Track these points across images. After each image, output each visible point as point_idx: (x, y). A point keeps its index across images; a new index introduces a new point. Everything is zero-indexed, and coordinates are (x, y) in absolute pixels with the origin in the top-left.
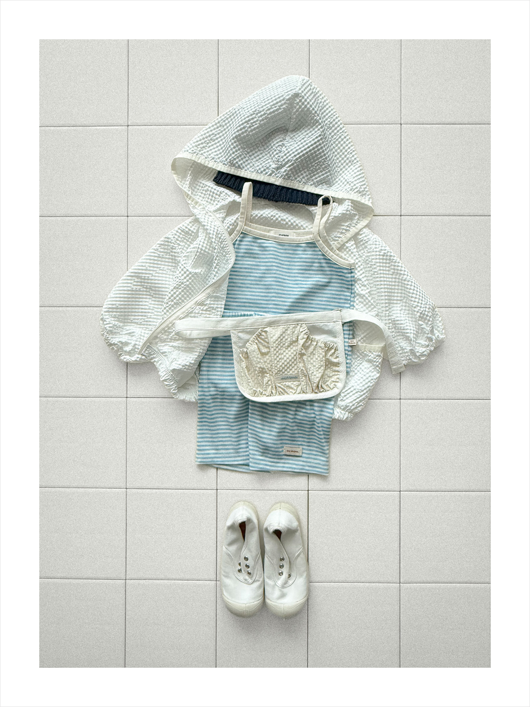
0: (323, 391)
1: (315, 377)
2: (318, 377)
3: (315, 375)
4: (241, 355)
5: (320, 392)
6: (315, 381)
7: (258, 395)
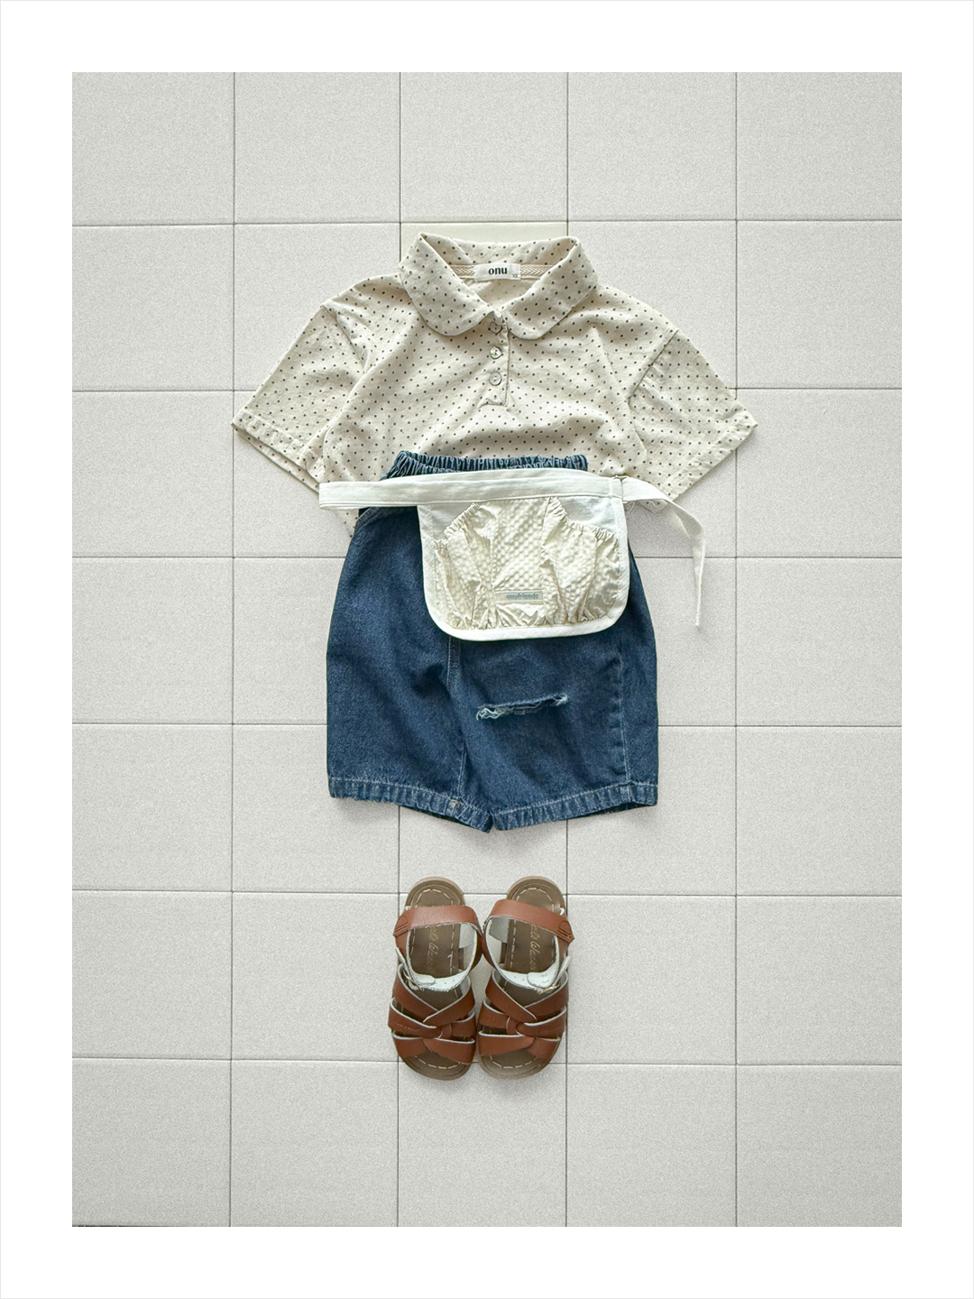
0: (586, 621)
1: (573, 594)
2: (578, 596)
4: (437, 552)
5: (579, 622)
7: (464, 625)
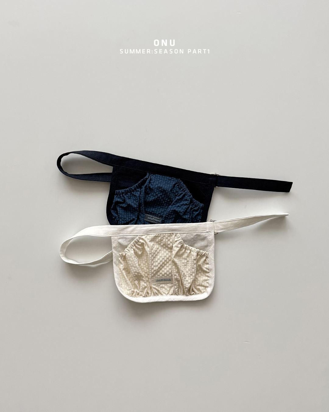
0: (194, 294)
1: (187, 282)
2: (189, 283)
3: (187, 281)
4: (120, 259)
5: (191, 295)
6: (187, 287)
7: (135, 295)
